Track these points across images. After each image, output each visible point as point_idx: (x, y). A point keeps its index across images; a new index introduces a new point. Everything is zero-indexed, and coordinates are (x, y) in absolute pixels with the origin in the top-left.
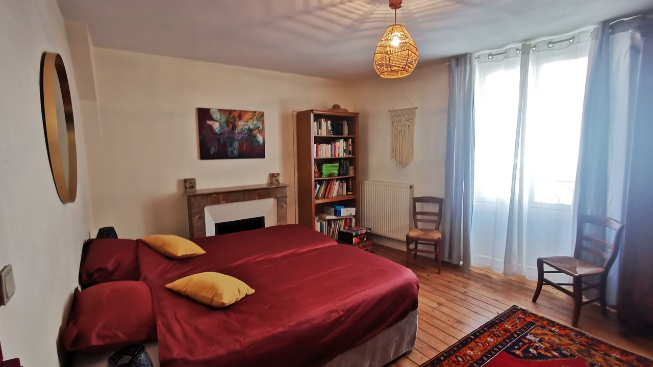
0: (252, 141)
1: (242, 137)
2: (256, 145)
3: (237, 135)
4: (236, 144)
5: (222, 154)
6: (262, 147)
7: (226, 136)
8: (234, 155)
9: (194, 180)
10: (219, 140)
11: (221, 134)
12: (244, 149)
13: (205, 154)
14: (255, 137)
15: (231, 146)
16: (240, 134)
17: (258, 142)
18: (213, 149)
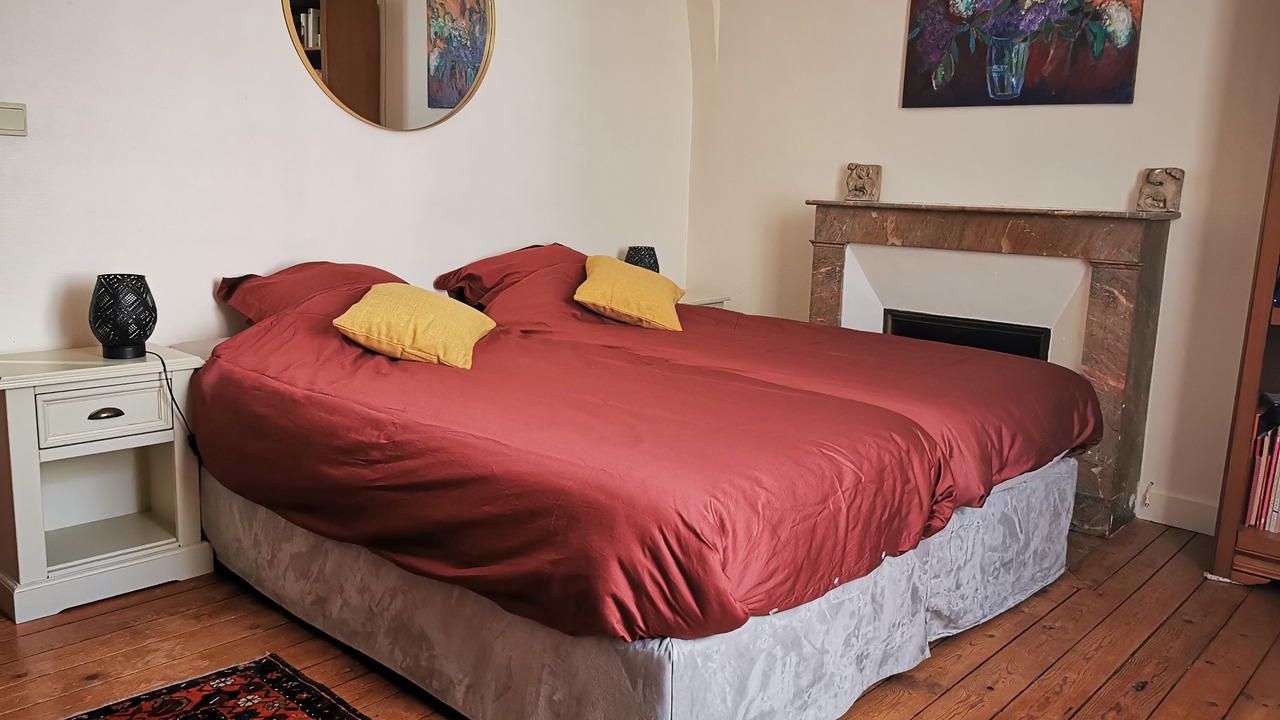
0: (1083, 36)
1: (1048, 19)
2: (1097, 48)
3: (1030, 17)
4: (1021, 50)
5: (968, 91)
6: (1128, 58)
7: (991, 22)
8: (1009, 92)
9: (878, 169)
10: (963, 39)
11: (971, 19)
12: (1047, 69)
13: (918, 92)
14: (1098, 16)
15: (1000, 60)
16: (1038, 13)
17: (1109, 37)
18: (941, 72)
